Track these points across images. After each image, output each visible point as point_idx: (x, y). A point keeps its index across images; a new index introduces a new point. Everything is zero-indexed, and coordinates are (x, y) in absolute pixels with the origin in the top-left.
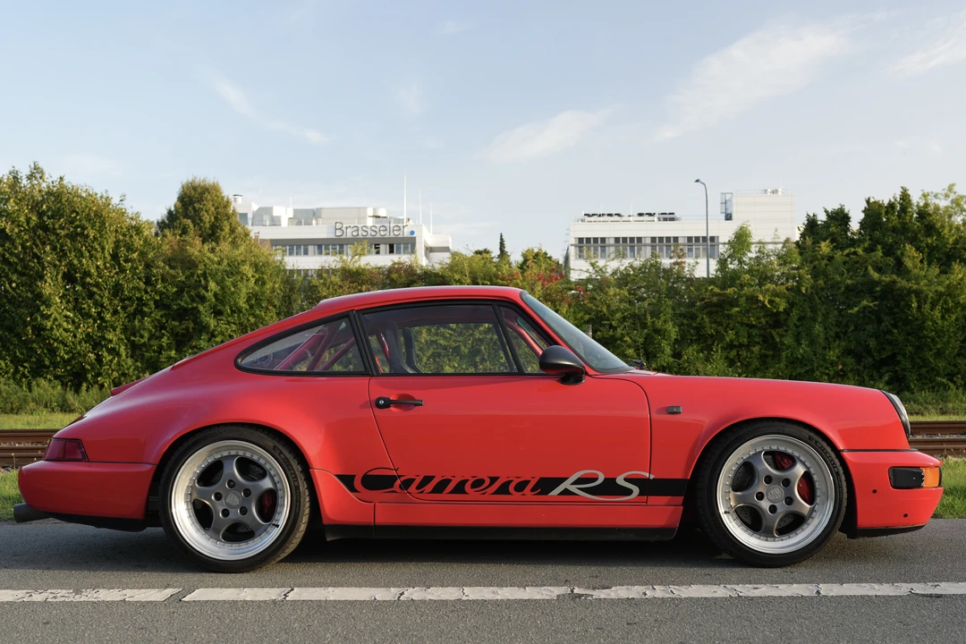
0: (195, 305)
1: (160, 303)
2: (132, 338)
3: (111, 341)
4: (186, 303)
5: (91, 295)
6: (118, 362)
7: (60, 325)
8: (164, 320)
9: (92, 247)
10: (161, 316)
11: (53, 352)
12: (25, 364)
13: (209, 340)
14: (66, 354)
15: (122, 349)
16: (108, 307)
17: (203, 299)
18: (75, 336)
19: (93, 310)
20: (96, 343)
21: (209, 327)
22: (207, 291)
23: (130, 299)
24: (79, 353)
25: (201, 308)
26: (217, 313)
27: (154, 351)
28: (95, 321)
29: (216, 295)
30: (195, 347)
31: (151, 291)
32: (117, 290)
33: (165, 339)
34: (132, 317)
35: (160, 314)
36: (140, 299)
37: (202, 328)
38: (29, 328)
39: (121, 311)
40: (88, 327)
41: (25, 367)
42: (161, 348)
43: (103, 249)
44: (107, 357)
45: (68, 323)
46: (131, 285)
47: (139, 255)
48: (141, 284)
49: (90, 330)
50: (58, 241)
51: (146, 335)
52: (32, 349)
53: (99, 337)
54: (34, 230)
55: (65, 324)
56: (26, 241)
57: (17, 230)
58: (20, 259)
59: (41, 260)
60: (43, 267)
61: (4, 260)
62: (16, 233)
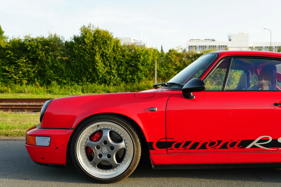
0: (137, 63)
1: (126, 62)
2: (119, 72)
3: (113, 73)
4: (134, 62)
5: (108, 60)
6: (115, 79)
7: (101, 68)
8: (127, 67)
9: (108, 46)
11: (98, 76)
13: (141, 73)
14: (101, 76)
15: (116, 75)
16: (113, 63)
17: (139, 61)
19: (108, 64)
20: (109, 73)
21: (140, 69)
22: (141, 59)
23: (118, 61)
24: (104, 76)
25: (139, 64)
26: (143, 65)
28: (109, 67)
29: (143, 60)
30: (137, 74)
31: (124, 59)
32: (115, 58)
33: (128, 72)
34: (119, 66)
35: (126, 65)
36: (121, 61)
37: (138, 69)
39: (116, 64)
41: (90, 80)
42: (126, 75)
43: (111, 47)
44: (112, 77)
46: (119, 57)
47: (121, 49)
48: (121, 57)
49: (108, 70)
50: (99, 45)
51: (123, 71)
52: (92, 75)
54: (93, 42)
56: (91, 45)
57: (89, 42)
58: (89, 50)
59: (95, 50)
60: (96, 52)
61: (85, 50)
62: (88, 43)
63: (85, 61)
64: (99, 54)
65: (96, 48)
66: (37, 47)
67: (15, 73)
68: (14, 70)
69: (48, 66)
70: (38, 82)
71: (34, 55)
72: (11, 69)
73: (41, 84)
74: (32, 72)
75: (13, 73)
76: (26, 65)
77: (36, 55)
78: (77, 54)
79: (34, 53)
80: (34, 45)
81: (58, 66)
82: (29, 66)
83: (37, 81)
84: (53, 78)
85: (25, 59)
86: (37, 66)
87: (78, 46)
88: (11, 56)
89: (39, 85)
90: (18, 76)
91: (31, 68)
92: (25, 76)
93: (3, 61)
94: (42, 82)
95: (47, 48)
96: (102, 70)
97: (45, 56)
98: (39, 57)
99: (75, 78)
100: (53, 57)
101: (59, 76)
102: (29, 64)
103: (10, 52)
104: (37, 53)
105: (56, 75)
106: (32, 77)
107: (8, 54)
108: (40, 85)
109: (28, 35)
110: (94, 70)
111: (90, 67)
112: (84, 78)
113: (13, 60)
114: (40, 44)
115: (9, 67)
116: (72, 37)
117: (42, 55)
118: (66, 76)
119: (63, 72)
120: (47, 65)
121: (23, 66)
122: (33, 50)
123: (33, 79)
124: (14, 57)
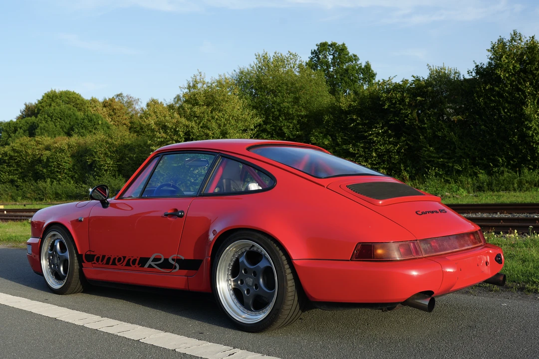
11: (532, 151)
50: (534, 79)
52: (519, 150)
54: (518, 73)
56: (513, 81)
57: (507, 75)
58: (510, 94)
59: (523, 92)
60: (526, 96)
61: (500, 95)
62: (507, 77)
63: (503, 121)
64: (534, 100)
65: (526, 87)
66: (402, 100)
67: (365, 157)
68: (364, 151)
69: (425, 138)
70: (407, 171)
71: (398, 119)
72: (358, 150)
73: (413, 175)
74: (394, 152)
75: (361, 156)
76: (383, 139)
77: (402, 117)
78: (484, 106)
79: (397, 113)
80: (396, 98)
81: (445, 136)
82: (389, 142)
83: (405, 169)
84: (436, 162)
85: (382, 128)
86: (403, 139)
87: (484, 88)
88: (358, 124)
89: (408, 177)
90: (370, 161)
91: (393, 144)
92: (384, 161)
93: (345, 136)
94: (414, 172)
95: (420, 101)
97: (417, 119)
98: (406, 121)
99: (482, 159)
100: (435, 117)
101: (446, 156)
102: (390, 136)
103: (355, 117)
104: (402, 114)
105: (441, 155)
106: (395, 162)
107: (353, 120)
108: (410, 177)
109: (387, 79)
110: (523, 137)
111: (514, 132)
112: (500, 159)
113: (362, 132)
114: (408, 93)
115: (354, 145)
116: (472, 70)
117: (412, 115)
118: (461, 156)
119: (455, 148)
120: (423, 135)
121: (379, 142)
122: (394, 108)
123: (398, 166)
124: (362, 125)
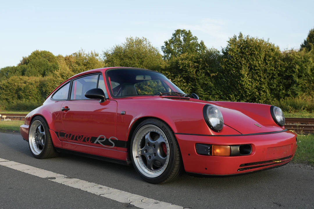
0: (291, 74)
1: (280, 74)
2: (270, 87)
3: (263, 88)
4: (289, 74)
5: (257, 73)
6: (266, 95)
7: (247, 84)
8: (281, 80)
9: (257, 57)
10: (280, 79)
12: (238, 96)
13: (297, 86)
14: (250, 93)
15: (267, 90)
16: (262, 77)
17: (294, 72)
18: (252, 87)
19: (258, 78)
20: (259, 89)
21: (296, 82)
22: (295, 69)
23: (269, 74)
24: (253, 92)
25: (294, 75)
26: (299, 77)
27: (278, 91)
28: (258, 82)
29: (298, 70)
30: (292, 89)
31: (276, 70)
33: (281, 87)
34: (271, 80)
36: (273, 73)
37: (294, 82)
38: (239, 85)
39: (266, 78)
40: (256, 84)
42: (280, 90)
43: (261, 57)
44: (262, 93)
45: (250, 82)
48: (273, 68)
49: (257, 85)
51: (275, 85)
52: (240, 92)
53: (260, 87)
55: (249, 83)
57: (234, 54)
61: (231, 64)
64: (246, 67)
65: (242, 60)
96: (249, 85)
